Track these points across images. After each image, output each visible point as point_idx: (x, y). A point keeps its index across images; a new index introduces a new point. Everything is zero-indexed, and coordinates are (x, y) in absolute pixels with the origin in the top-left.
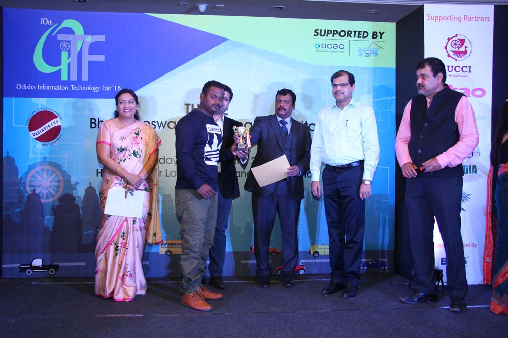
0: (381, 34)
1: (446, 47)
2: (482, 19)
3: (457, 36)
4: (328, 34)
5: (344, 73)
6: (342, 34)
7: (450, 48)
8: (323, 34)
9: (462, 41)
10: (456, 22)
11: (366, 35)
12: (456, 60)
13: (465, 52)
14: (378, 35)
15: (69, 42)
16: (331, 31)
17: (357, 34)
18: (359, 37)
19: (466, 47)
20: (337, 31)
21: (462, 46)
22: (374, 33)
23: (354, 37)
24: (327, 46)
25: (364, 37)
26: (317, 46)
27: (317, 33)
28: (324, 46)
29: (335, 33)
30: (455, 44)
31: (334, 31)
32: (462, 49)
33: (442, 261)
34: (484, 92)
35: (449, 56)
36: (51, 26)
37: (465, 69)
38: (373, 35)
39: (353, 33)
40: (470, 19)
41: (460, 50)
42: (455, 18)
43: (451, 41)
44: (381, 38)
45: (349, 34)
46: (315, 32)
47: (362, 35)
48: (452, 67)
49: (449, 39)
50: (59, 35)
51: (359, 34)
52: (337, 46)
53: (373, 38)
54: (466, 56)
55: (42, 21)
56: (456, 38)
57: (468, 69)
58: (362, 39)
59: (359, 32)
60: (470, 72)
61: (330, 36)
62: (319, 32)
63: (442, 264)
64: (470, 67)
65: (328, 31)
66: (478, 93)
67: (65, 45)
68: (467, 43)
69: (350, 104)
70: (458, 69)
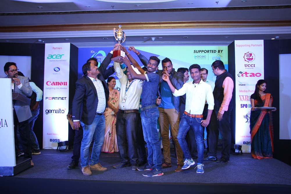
0: (222, 51)
1: (244, 57)
2: (259, 45)
3: (248, 52)
4: (199, 52)
5: (204, 69)
6: (205, 51)
7: (245, 57)
8: (197, 52)
9: (251, 54)
10: (248, 47)
11: (215, 51)
12: (248, 62)
13: (252, 59)
14: (221, 51)
15: (101, 59)
16: (201, 51)
17: (211, 51)
18: (212, 52)
19: (252, 57)
20: (203, 51)
21: (251, 56)
22: (219, 50)
23: (210, 52)
24: (199, 57)
25: (214, 52)
26: (195, 57)
27: (195, 52)
28: (198, 57)
29: (202, 51)
30: (248, 56)
31: (202, 50)
32: (251, 57)
33: (244, 143)
34: (260, 75)
35: (245, 60)
36: (94, 53)
37: (252, 66)
38: (218, 51)
39: (210, 51)
40: (254, 46)
41: (250, 58)
42: (247, 45)
43: (246, 54)
44: (221, 52)
45: (208, 51)
46: (194, 51)
47: (214, 51)
48: (247, 65)
49: (245, 54)
50: (97, 57)
51: (212, 51)
52: (203, 57)
53: (218, 52)
54: (253, 60)
55: (91, 52)
56: (248, 53)
57: (254, 66)
58: (213, 53)
59: (212, 50)
60: (254, 67)
61: (200, 53)
62: (196, 51)
63: (244, 144)
64: (254, 65)
65: (200, 51)
66: (258, 75)
67: (99, 60)
68: (253, 55)
69: (207, 81)
70: (249, 66)
